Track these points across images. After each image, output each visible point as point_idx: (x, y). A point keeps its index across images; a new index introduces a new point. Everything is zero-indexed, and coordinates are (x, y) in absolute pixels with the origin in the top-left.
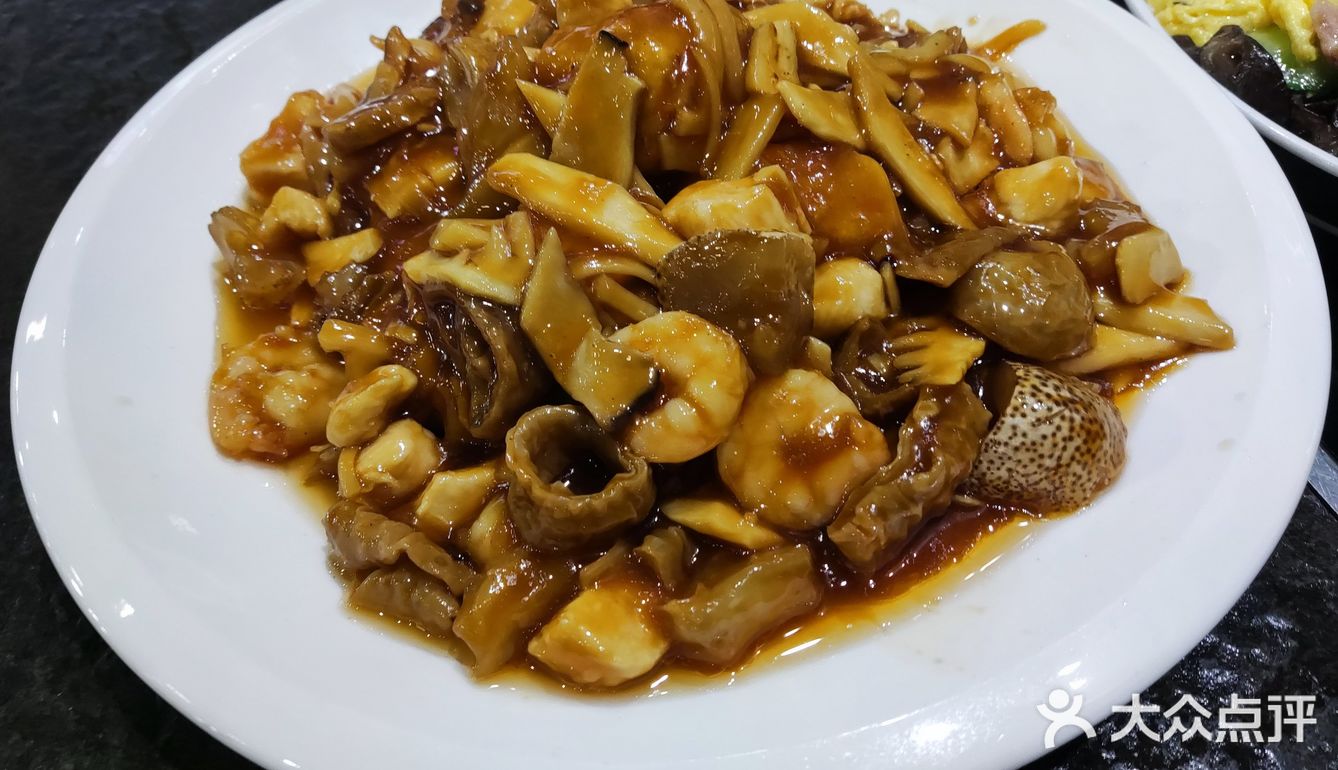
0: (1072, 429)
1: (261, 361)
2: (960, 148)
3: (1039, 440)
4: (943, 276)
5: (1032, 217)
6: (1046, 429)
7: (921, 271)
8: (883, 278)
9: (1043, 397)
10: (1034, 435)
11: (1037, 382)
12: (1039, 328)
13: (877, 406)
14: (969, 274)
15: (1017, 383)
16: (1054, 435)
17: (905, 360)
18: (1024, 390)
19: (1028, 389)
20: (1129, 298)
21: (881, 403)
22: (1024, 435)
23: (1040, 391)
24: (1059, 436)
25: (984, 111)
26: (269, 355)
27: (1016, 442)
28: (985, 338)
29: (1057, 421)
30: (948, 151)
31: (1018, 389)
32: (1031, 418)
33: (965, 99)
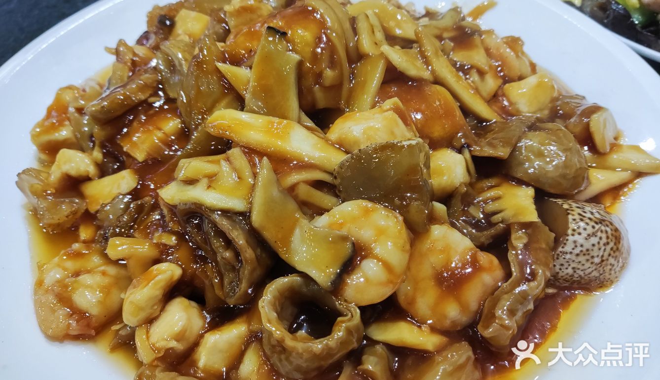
0: (608, 238)
1: (65, 269)
2: (481, 73)
3: (590, 247)
4: (502, 152)
5: (533, 109)
6: (594, 240)
7: (486, 151)
8: (465, 158)
9: (588, 221)
10: (587, 245)
11: (579, 211)
12: (564, 176)
13: (483, 239)
14: (515, 149)
15: (569, 214)
16: (599, 243)
17: (491, 207)
18: (574, 217)
19: (577, 217)
20: (601, 150)
21: (485, 236)
22: (582, 246)
23: (584, 217)
24: (602, 243)
25: (487, 51)
26: (71, 265)
27: (577, 251)
28: (533, 186)
29: (599, 234)
30: (475, 77)
31: (570, 217)
32: (584, 234)
33: (476, 46)
